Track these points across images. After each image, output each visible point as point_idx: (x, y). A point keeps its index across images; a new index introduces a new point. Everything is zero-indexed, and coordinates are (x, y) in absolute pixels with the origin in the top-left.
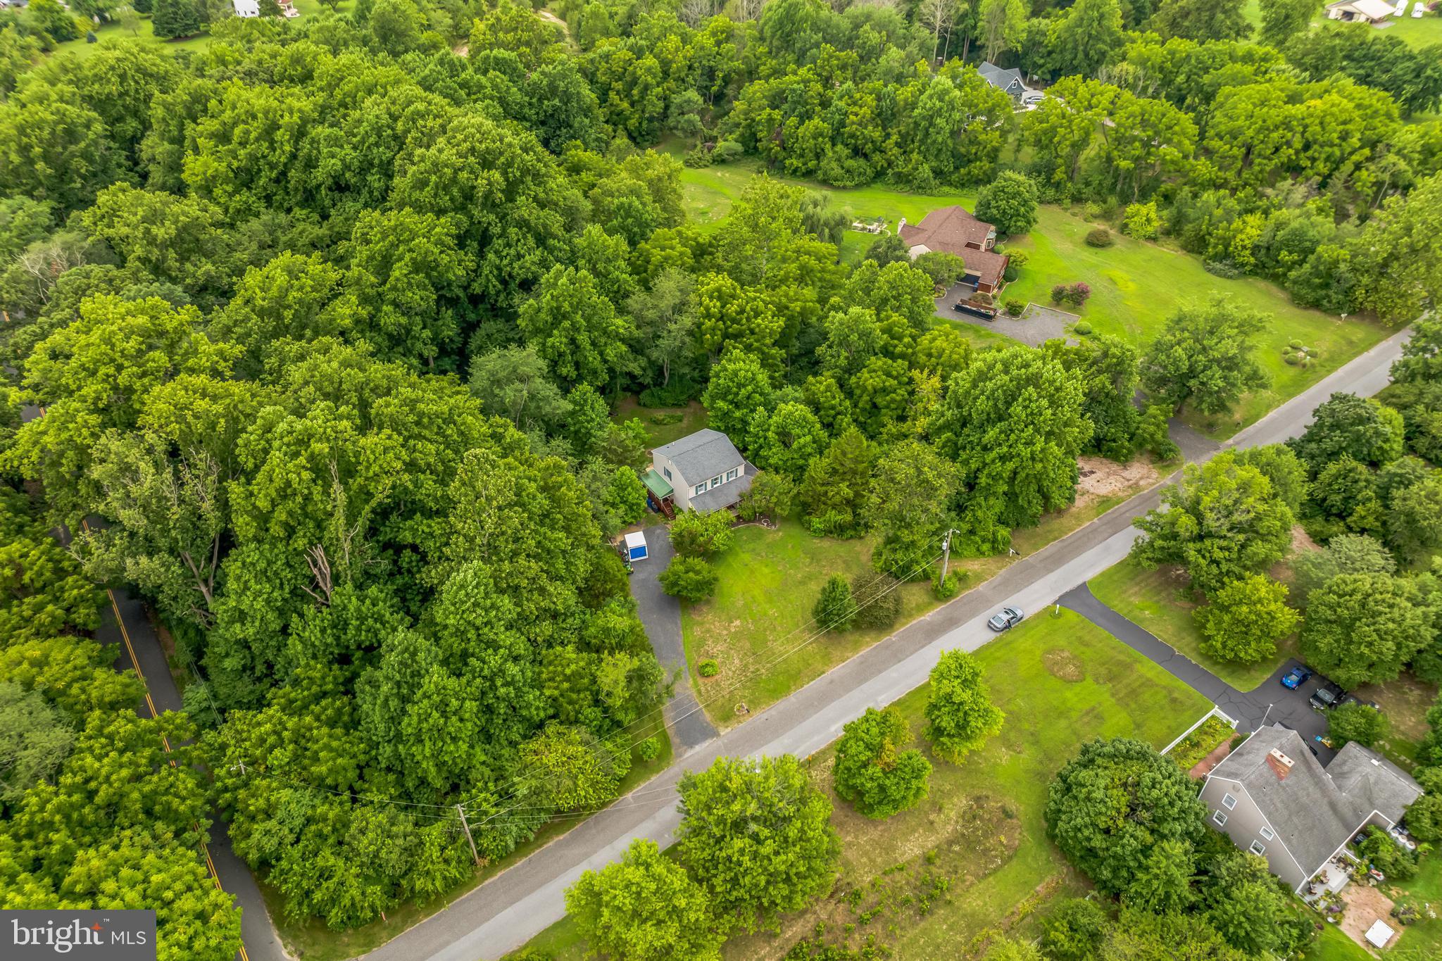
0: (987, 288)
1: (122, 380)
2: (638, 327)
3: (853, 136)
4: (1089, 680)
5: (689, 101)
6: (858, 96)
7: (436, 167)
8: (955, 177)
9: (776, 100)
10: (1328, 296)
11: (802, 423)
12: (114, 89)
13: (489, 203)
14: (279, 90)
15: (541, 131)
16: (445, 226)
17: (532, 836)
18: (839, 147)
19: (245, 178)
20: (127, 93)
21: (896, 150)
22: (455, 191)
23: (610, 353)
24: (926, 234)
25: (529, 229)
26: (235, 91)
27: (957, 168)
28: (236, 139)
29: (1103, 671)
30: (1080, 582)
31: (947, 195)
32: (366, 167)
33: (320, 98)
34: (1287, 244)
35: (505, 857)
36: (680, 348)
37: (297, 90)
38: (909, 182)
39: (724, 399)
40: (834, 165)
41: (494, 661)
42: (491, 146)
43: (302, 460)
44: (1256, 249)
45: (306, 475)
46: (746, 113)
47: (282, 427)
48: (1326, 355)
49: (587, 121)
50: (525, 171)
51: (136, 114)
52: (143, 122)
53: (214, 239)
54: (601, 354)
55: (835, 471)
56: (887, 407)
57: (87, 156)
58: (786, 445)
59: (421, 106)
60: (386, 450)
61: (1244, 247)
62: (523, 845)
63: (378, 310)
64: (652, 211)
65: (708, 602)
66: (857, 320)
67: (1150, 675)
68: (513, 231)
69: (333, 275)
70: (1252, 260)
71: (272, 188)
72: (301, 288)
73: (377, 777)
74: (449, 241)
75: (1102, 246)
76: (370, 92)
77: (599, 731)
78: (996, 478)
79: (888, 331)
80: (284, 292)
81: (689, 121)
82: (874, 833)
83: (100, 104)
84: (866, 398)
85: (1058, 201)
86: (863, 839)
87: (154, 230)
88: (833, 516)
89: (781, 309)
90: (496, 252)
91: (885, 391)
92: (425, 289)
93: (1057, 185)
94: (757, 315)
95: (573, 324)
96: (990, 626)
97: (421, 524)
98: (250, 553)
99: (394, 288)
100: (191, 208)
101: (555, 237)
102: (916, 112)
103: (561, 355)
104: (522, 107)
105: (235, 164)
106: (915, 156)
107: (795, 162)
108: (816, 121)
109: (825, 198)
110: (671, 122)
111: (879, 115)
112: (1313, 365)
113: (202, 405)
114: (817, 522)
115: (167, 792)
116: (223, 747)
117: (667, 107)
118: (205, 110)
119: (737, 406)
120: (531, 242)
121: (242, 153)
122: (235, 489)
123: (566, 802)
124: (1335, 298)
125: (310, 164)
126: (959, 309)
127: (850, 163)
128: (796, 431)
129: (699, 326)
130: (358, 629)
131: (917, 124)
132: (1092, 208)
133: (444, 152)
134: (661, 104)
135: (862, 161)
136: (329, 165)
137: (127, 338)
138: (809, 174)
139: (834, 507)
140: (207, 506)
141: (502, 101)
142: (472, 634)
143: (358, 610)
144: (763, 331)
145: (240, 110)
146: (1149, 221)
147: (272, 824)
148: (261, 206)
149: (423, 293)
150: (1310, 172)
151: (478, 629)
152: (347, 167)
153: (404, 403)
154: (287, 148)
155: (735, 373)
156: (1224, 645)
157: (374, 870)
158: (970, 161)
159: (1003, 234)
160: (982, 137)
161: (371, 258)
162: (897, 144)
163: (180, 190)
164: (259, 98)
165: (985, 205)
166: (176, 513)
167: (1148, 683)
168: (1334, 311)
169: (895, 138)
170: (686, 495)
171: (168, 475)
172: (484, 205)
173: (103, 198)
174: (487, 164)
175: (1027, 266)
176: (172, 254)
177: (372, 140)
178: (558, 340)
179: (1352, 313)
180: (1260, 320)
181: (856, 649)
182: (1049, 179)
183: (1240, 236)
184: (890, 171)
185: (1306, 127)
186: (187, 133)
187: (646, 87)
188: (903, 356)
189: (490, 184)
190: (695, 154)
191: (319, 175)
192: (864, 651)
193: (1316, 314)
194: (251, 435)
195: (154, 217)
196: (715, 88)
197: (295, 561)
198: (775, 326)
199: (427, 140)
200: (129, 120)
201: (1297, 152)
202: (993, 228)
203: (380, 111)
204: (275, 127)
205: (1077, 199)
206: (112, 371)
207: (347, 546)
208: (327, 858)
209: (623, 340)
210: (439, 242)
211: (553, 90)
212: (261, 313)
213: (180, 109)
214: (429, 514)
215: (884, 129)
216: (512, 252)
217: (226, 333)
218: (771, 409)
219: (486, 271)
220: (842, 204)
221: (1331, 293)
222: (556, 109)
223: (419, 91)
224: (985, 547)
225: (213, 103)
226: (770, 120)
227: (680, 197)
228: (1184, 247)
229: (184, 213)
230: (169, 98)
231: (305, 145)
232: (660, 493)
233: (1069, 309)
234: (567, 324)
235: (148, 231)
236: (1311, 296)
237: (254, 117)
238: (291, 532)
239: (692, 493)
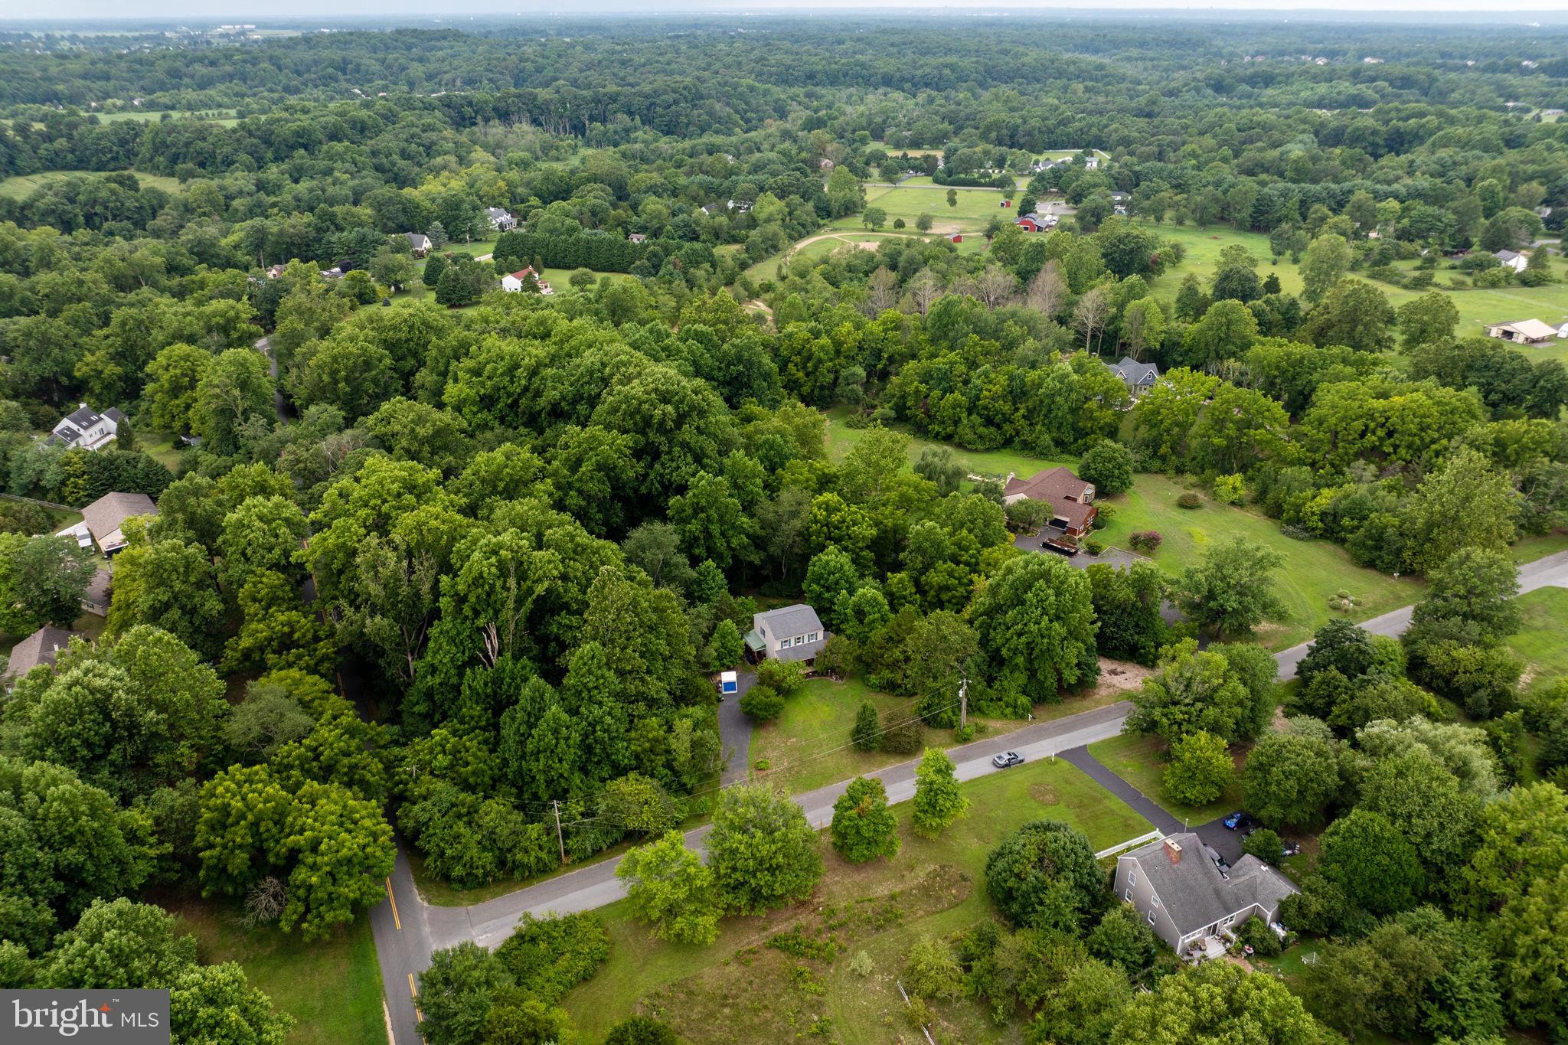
0: (1074, 531)
1: (385, 508)
2: (762, 528)
3: (986, 408)
4: (1062, 804)
5: (854, 374)
6: (993, 376)
7: (627, 399)
8: (1073, 447)
9: (926, 377)
10: (1380, 557)
11: (874, 603)
12: (403, 336)
13: (662, 428)
14: (523, 341)
15: (726, 391)
16: (624, 440)
17: (605, 847)
18: (974, 417)
19: (487, 402)
20: (411, 339)
21: (1022, 422)
22: (638, 417)
23: (734, 542)
24: (1026, 487)
25: (690, 450)
26: (492, 341)
27: (1076, 440)
28: (486, 373)
29: (1076, 801)
30: (1082, 744)
31: (1066, 461)
32: (577, 399)
33: (553, 349)
34: (1349, 512)
35: (584, 859)
36: (791, 547)
37: (537, 342)
38: (1033, 449)
39: (818, 584)
40: (967, 430)
41: (597, 711)
42: (671, 388)
43: (493, 560)
44: (1323, 515)
45: (493, 570)
46: (900, 387)
47: (483, 541)
48: (1370, 605)
49: (765, 384)
50: (692, 407)
51: (415, 355)
52: (418, 361)
53: (458, 441)
54: (728, 542)
55: (891, 639)
56: (949, 601)
57: (375, 382)
58: (861, 622)
59: (624, 358)
60: (549, 562)
61: (1313, 513)
62: (597, 852)
63: (566, 494)
64: (792, 446)
65: (775, 724)
66: (931, 531)
67: (1114, 807)
68: (677, 450)
69: (538, 462)
70: (1320, 524)
71: (506, 411)
72: (513, 468)
73: (505, 788)
74: (628, 452)
75: (1191, 508)
76: (590, 347)
77: (667, 786)
78: (1015, 651)
79: (958, 545)
80: (500, 470)
81: (852, 390)
82: (858, 878)
83: (390, 346)
84: (932, 593)
85: (1162, 472)
86: (847, 881)
87: (418, 429)
88: (887, 674)
89: (878, 523)
90: (663, 464)
91: (947, 588)
92: (603, 483)
93: (1163, 458)
94: (855, 524)
95: (708, 517)
96: (995, 764)
97: (565, 619)
98: (447, 623)
99: (580, 480)
100: (446, 417)
101: (710, 457)
102: (1041, 391)
103: (696, 539)
104: (712, 369)
105: (482, 392)
106: (1038, 427)
107: (937, 428)
108: (957, 395)
109: (945, 452)
110: (838, 391)
111: (1011, 392)
112: (1355, 612)
113: (433, 523)
114: (873, 678)
115: (364, 768)
116: (404, 758)
117: (836, 379)
118: (467, 354)
119: (828, 590)
120: (690, 459)
121: (489, 383)
122: (445, 579)
123: (632, 823)
124: (1387, 558)
125: (538, 394)
126: (1046, 546)
127: (982, 430)
128: (867, 609)
129: (808, 529)
130: (509, 686)
131: (1042, 402)
132: (1191, 478)
133: (636, 388)
134: (832, 376)
135: (993, 429)
136: (551, 395)
137: (393, 482)
138: (948, 439)
139: (888, 666)
140: (426, 588)
141: (695, 363)
142: (585, 694)
143: (512, 671)
144: (856, 537)
145: (493, 354)
146: (1235, 488)
147: (428, 804)
148: (497, 424)
149: (601, 487)
150: (1394, 457)
151: (589, 691)
152: (563, 398)
153: (569, 534)
154: (523, 382)
155: (827, 563)
156: (1176, 788)
157: (490, 841)
158: (1087, 434)
159: (1101, 493)
160: (1097, 414)
161: (567, 459)
162: (1024, 417)
163: (440, 406)
164: (509, 346)
165: (1086, 468)
166: (405, 590)
167: (1112, 813)
168: (1387, 570)
169: (1022, 411)
170: (774, 648)
171: (405, 563)
172: (658, 431)
173: (385, 406)
174: (665, 400)
175: (1115, 517)
176: (427, 448)
177: (586, 379)
178: (694, 527)
179: (1403, 574)
180: (1277, 558)
181: (881, 766)
182: (1155, 453)
183: (1309, 504)
184: (1016, 439)
185: (1387, 419)
186: (451, 368)
187: (820, 361)
188: (967, 564)
189: (664, 414)
190: (855, 417)
191: (542, 402)
192: (886, 769)
193: (1371, 574)
194: (461, 545)
195: (420, 420)
196: (880, 366)
197: (476, 637)
198: (867, 533)
199: (627, 380)
200: (409, 358)
201: (1381, 439)
202: (1090, 485)
203: (596, 359)
204: (517, 366)
205: (1180, 471)
206: (379, 502)
207: (512, 627)
208: (460, 827)
209: (748, 536)
210: (619, 451)
211: (739, 359)
212: (483, 481)
213: (449, 352)
214: (571, 613)
215: (1014, 403)
216: (674, 464)
217: (457, 492)
218: (851, 592)
219: (652, 476)
220: (961, 460)
221: (1383, 553)
222: (740, 373)
223: (627, 348)
224: (1008, 711)
225: (474, 348)
226: (917, 391)
227: (821, 442)
228: (1266, 514)
229: (441, 420)
230: (442, 344)
231: (536, 381)
232: (755, 647)
233: (1144, 554)
234: (702, 515)
235: (413, 430)
236: (1366, 557)
237: (503, 359)
238: (477, 614)
239: (778, 646)
